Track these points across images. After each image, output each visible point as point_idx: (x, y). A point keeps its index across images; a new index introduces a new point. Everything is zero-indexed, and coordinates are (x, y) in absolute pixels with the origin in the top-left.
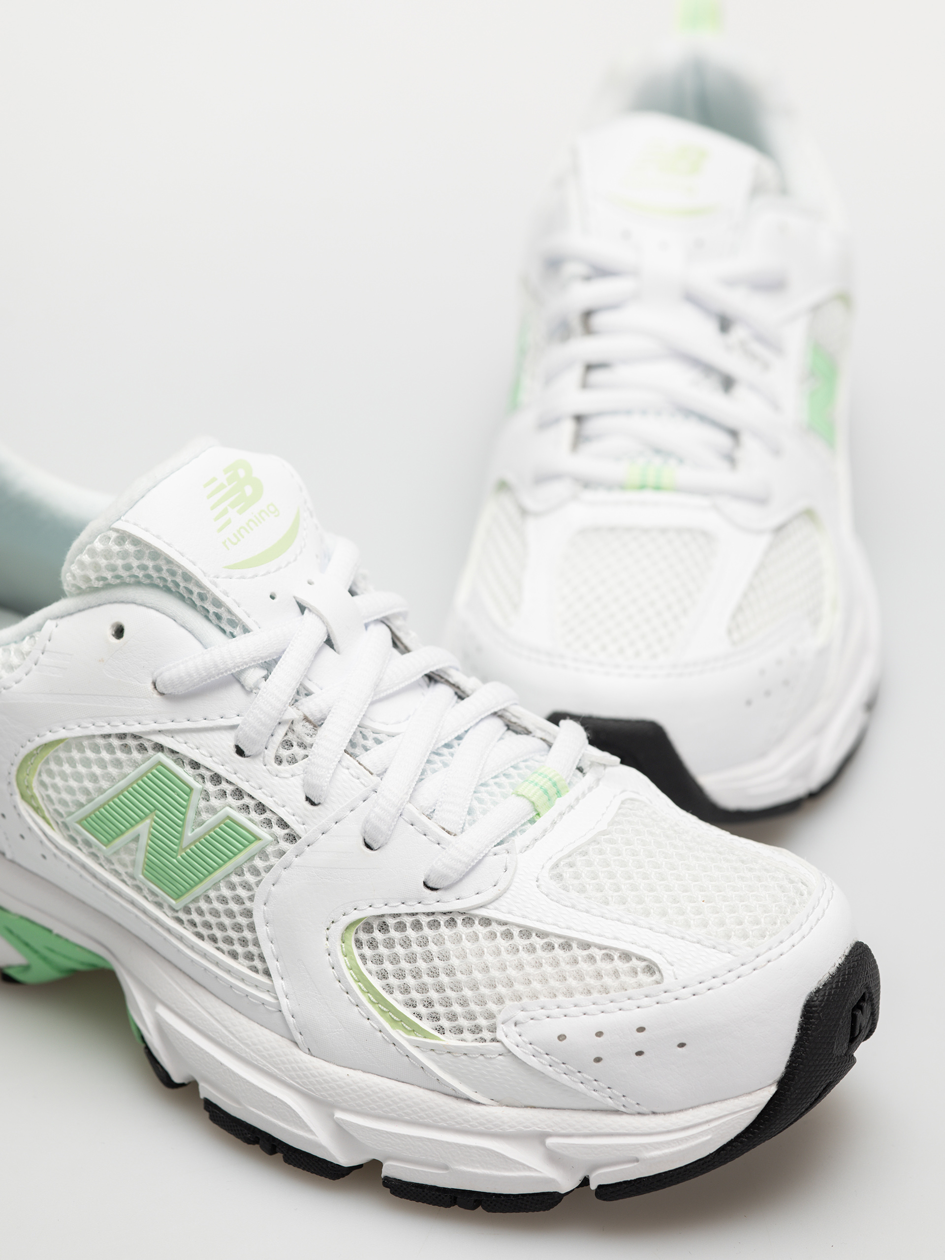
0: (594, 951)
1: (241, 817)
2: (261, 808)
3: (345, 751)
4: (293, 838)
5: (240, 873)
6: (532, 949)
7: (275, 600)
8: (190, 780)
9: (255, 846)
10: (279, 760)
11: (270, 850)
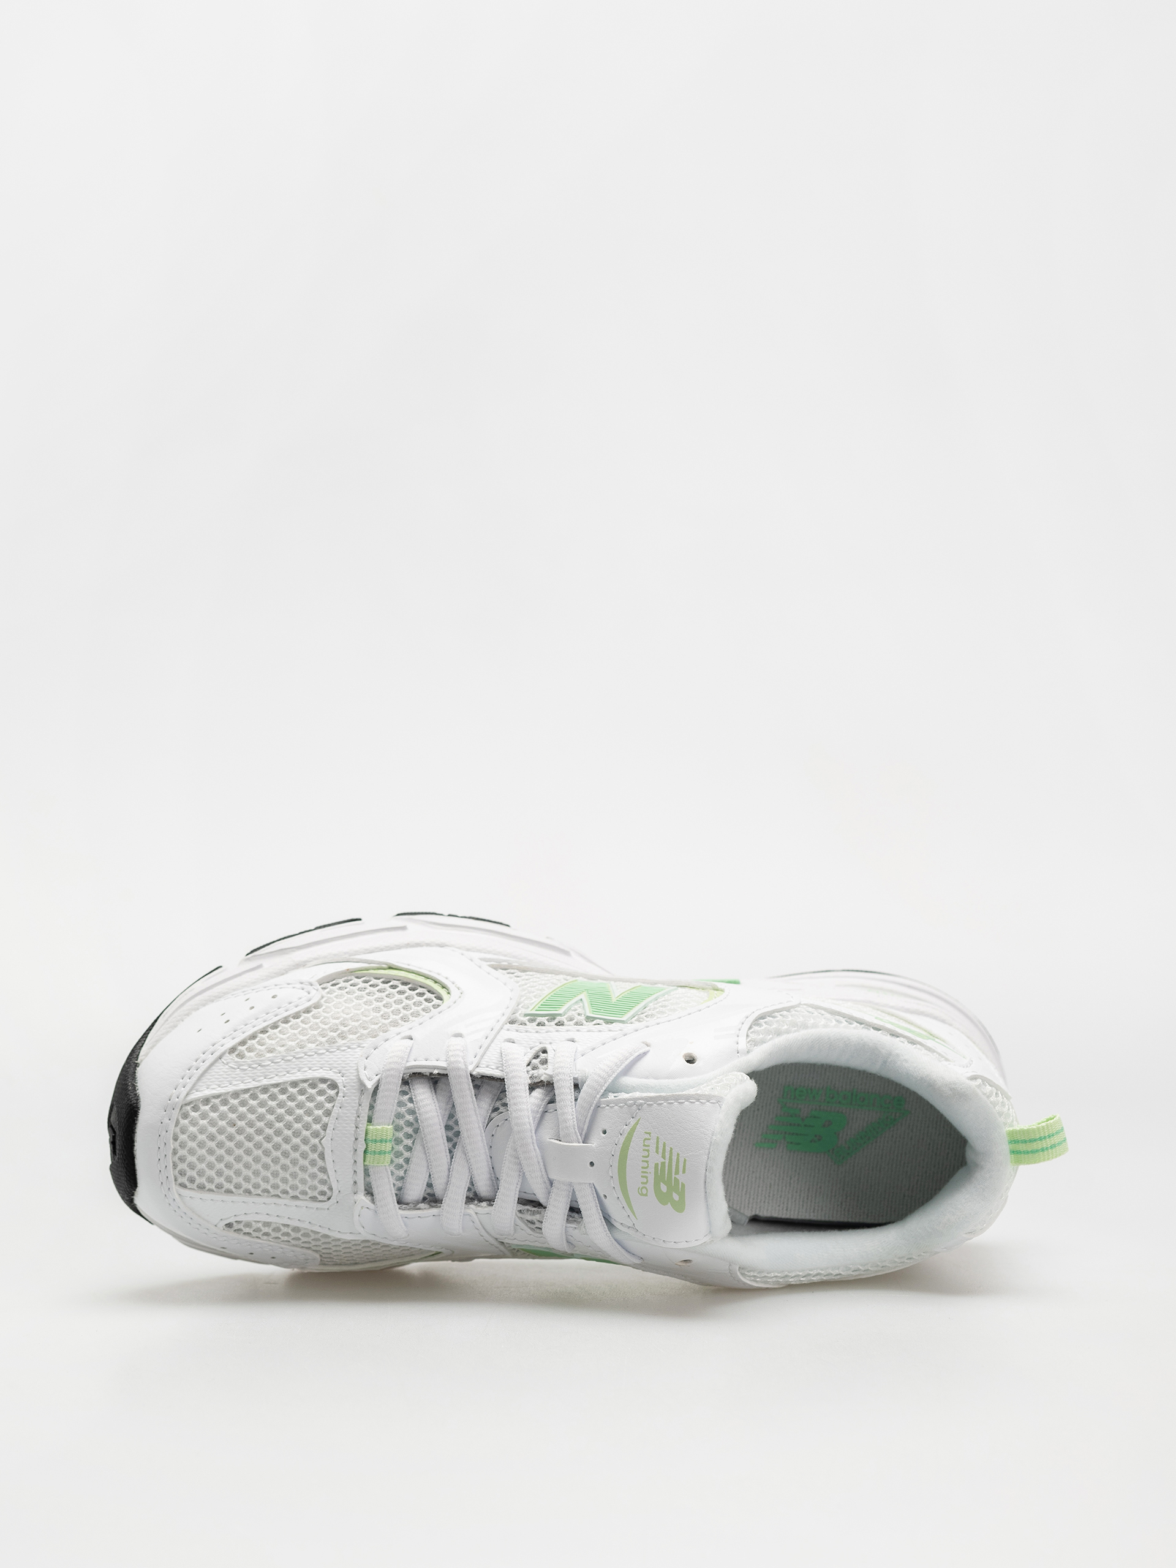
10: (544, 1051)
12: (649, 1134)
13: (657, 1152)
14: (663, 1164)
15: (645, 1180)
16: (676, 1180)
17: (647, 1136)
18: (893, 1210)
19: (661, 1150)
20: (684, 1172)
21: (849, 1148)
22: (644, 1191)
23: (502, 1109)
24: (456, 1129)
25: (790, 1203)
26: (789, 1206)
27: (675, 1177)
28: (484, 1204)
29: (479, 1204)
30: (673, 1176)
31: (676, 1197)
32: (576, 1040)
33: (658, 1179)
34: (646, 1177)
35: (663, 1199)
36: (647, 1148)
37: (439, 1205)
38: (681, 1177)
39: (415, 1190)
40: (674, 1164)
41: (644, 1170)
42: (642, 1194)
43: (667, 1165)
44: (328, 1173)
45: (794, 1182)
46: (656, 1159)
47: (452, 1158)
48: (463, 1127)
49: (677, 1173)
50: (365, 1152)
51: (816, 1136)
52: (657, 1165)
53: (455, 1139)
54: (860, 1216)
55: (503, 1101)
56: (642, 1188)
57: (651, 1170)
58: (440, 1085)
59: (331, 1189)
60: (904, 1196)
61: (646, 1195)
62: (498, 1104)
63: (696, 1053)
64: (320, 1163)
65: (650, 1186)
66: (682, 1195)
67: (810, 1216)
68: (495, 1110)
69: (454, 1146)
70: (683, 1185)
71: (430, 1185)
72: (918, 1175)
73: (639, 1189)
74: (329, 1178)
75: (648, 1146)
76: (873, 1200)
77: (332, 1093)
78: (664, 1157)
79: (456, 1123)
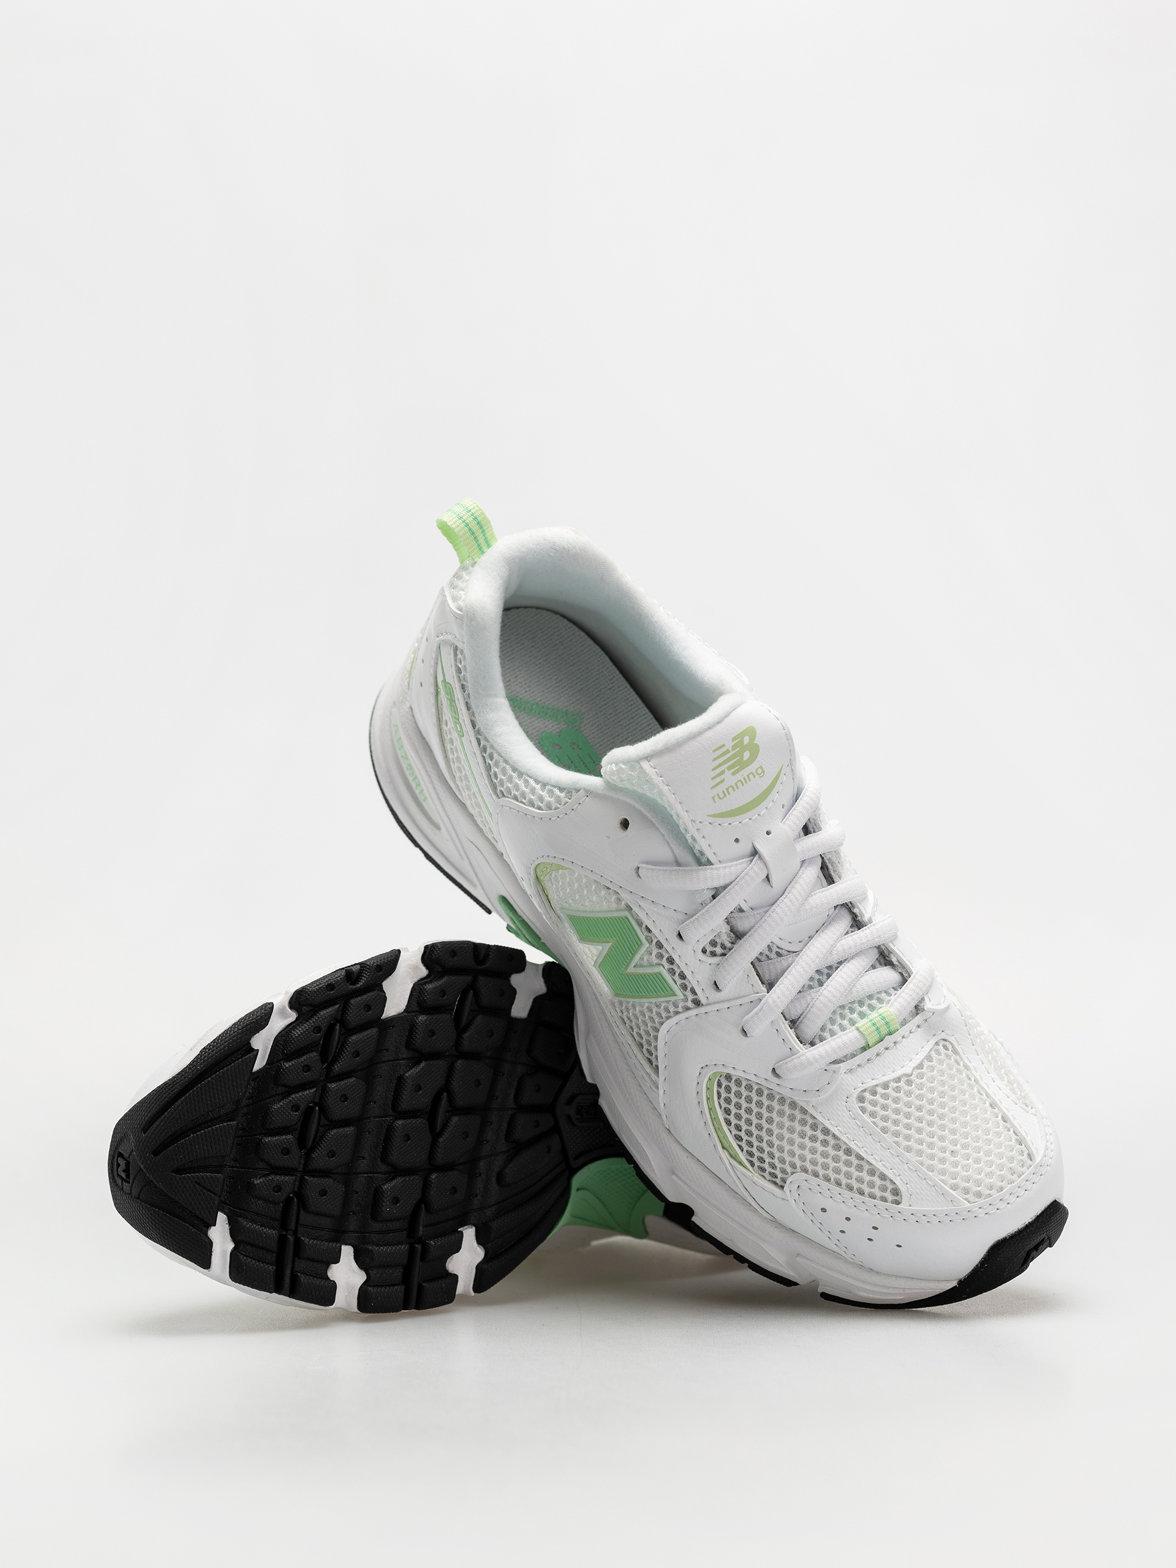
0: (829, 1138)
1: (668, 977)
2: (683, 976)
3: (752, 963)
4: (697, 1003)
5: (658, 1006)
6: (792, 1118)
7: (770, 836)
8: (643, 938)
9: (672, 999)
10: (704, 951)
11: (681, 1005)
12: (713, 798)
13: (723, 781)
14: (729, 768)
15: (751, 776)
16: (734, 747)
17: (716, 798)
18: (583, 648)
19: (718, 779)
20: (723, 746)
21: (562, 717)
22: (760, 771)
23: (775, 949)
24: (817, 977)
25: (643, 726)
26: (645, 725)
27: (733, 750)
28: (856, 911)
29: (859, 915)
30: (732, 753)
31: (746, 740)
32: (676, 933)
33: (743, 765)
34: (748, 776)
35: (755, 750)
36: (726, 793)
37: (883, 947)
38: (729, 745)
39: (887, 975)
40: (721, 760)
41: (744, 782)
42: (763, 771)
43: (727, 765)
44: (929, 1053)
45: (622, 737)
46: (730, 779)
47: (840, 963)
48: (811, 972)
49: (728, 752)
50: (890, 1034)
51: (573, 748)
52: (733, 774)
53: (826, 971)
54: (608, 668)
55: (768, 953)
56: (758, 774)
57: (739, 776)
58: (794, 1015)
59: (937, 1044)
60: (565, 648)
61: (761, 767)
62: (773, 955)
63: (616, 823)
64: (926, 1064)
65: (752, 768)
66: (741, 736)
67: (640, 704)
68: (779, 955)
69: (830, 967)
70: (734, 739)
71: (873, 967)
72: (540, 650)
73: (760, 777)
74: (931, 1050)
75: (723, 792)
76: (588, 668)
77: (867, 1095)
78: (723, 772)
79: (811, 979)
